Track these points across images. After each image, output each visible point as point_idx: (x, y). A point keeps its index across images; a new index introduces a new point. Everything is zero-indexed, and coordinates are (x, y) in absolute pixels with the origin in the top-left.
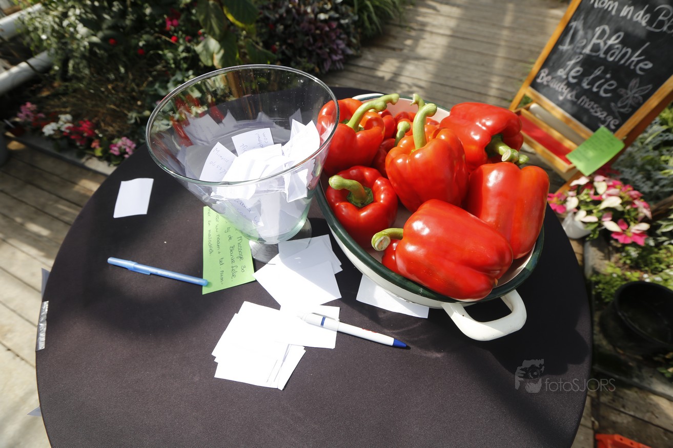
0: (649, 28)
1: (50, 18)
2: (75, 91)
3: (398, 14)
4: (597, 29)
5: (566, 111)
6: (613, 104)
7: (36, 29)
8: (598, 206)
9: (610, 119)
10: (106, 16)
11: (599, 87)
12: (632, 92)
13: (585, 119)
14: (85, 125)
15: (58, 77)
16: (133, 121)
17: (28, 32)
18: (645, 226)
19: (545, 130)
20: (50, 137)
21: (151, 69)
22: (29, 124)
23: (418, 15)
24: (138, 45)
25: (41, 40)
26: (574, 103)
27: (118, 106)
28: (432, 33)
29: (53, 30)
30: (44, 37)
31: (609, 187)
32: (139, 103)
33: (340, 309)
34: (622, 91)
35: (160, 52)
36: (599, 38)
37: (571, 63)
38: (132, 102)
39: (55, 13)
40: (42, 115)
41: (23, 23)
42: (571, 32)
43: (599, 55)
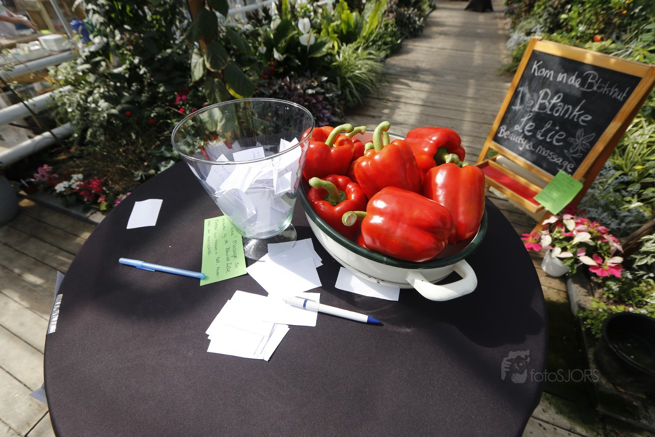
0: (582, 89)
1: (78, 95)
2: (89, 154)
3: (376, 90)
4: (541, 92)
5: (527, 159)
6: (566, 151)
7: (64, 104)
8: (571, 242)
9: (566, 163)
10: (125, 94)
11: (552, 137)
12: (580, 140)
13: (545, 165)
14: (94, 182)
15: (75, 143)
16: (139, 178)
17: (57, 107)
18: (618, 260)
19: (512, 177)
20: (61, 194)
21: (160, 135)
22: (43, 183)
23: (393, 90)
24: (150, 115)
25: (66, 112)
26: (532, 152)
27: (126, 166)
28: (406, 103)
29: (79, 104)
30: (70, 110)
31: (577, 224)
32: (146, 164)
33: (321, 295)
34: (571, 140)
35: (169, 121)
36: (543, 99)
37: (525, 119)
38: (139, 163)
39: (82, 92)
40: (56, 176)
41: (54, 99)
42: (520, 95)
43: (546, 112)
